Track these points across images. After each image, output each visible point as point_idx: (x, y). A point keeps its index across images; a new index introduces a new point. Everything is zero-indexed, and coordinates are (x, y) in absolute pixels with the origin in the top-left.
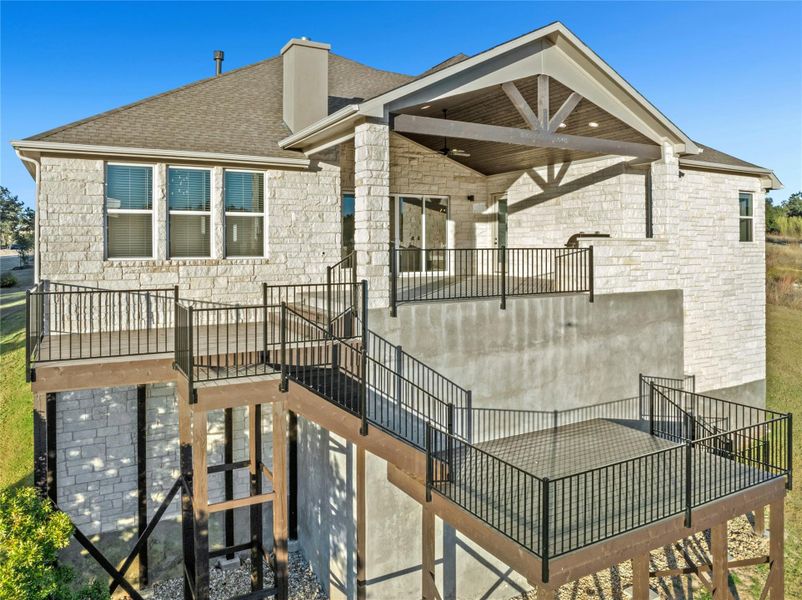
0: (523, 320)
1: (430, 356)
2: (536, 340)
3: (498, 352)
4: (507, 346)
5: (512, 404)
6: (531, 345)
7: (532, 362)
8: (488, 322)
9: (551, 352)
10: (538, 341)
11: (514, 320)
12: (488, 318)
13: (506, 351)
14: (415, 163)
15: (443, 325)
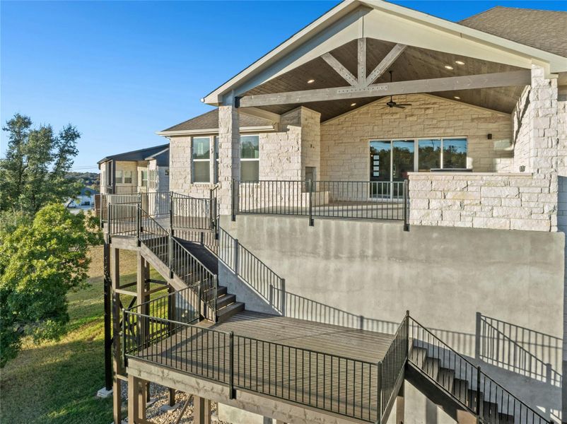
0: (330, 236)
1: (256, 249)
2: (342, 254)
3: (307, 256)
4: (314, 253)
5: (319, 298)
6: (337, 257)
7: (338, 271)
8: (298, 234)
9: (357, 266)
10: (344, 255)
11: (321, 235)
12: (298, 230)
13: (314, 257)
14: (430, 111)
15: (265, 231)
